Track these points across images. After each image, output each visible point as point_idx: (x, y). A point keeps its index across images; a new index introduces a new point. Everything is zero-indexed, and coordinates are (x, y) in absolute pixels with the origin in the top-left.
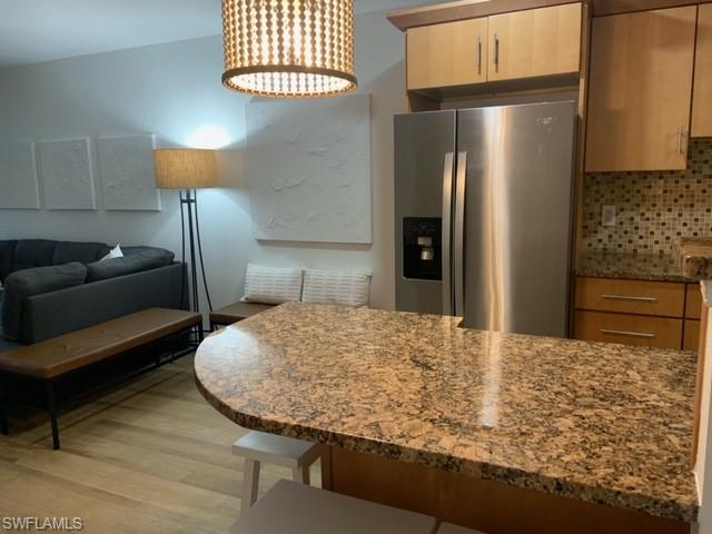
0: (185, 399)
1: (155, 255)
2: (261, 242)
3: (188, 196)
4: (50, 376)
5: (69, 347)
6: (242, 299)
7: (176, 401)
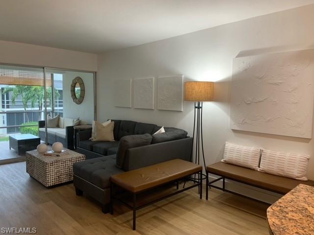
0: (194, 212)
1: (180, 133)
2: (234, 131)
3: (199, 105)
4: (135, 191)
5: (143, 176)
6: (222, 161)
7: (190, 213)
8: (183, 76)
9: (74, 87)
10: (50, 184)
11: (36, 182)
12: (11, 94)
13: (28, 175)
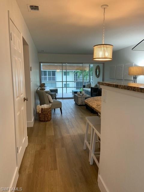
3: (135, 77)
8: (134, 64)
9: (96, 70)
10: (79, 104)
11: (76, 104)
12: (78, 73)
13: (74, 102)
